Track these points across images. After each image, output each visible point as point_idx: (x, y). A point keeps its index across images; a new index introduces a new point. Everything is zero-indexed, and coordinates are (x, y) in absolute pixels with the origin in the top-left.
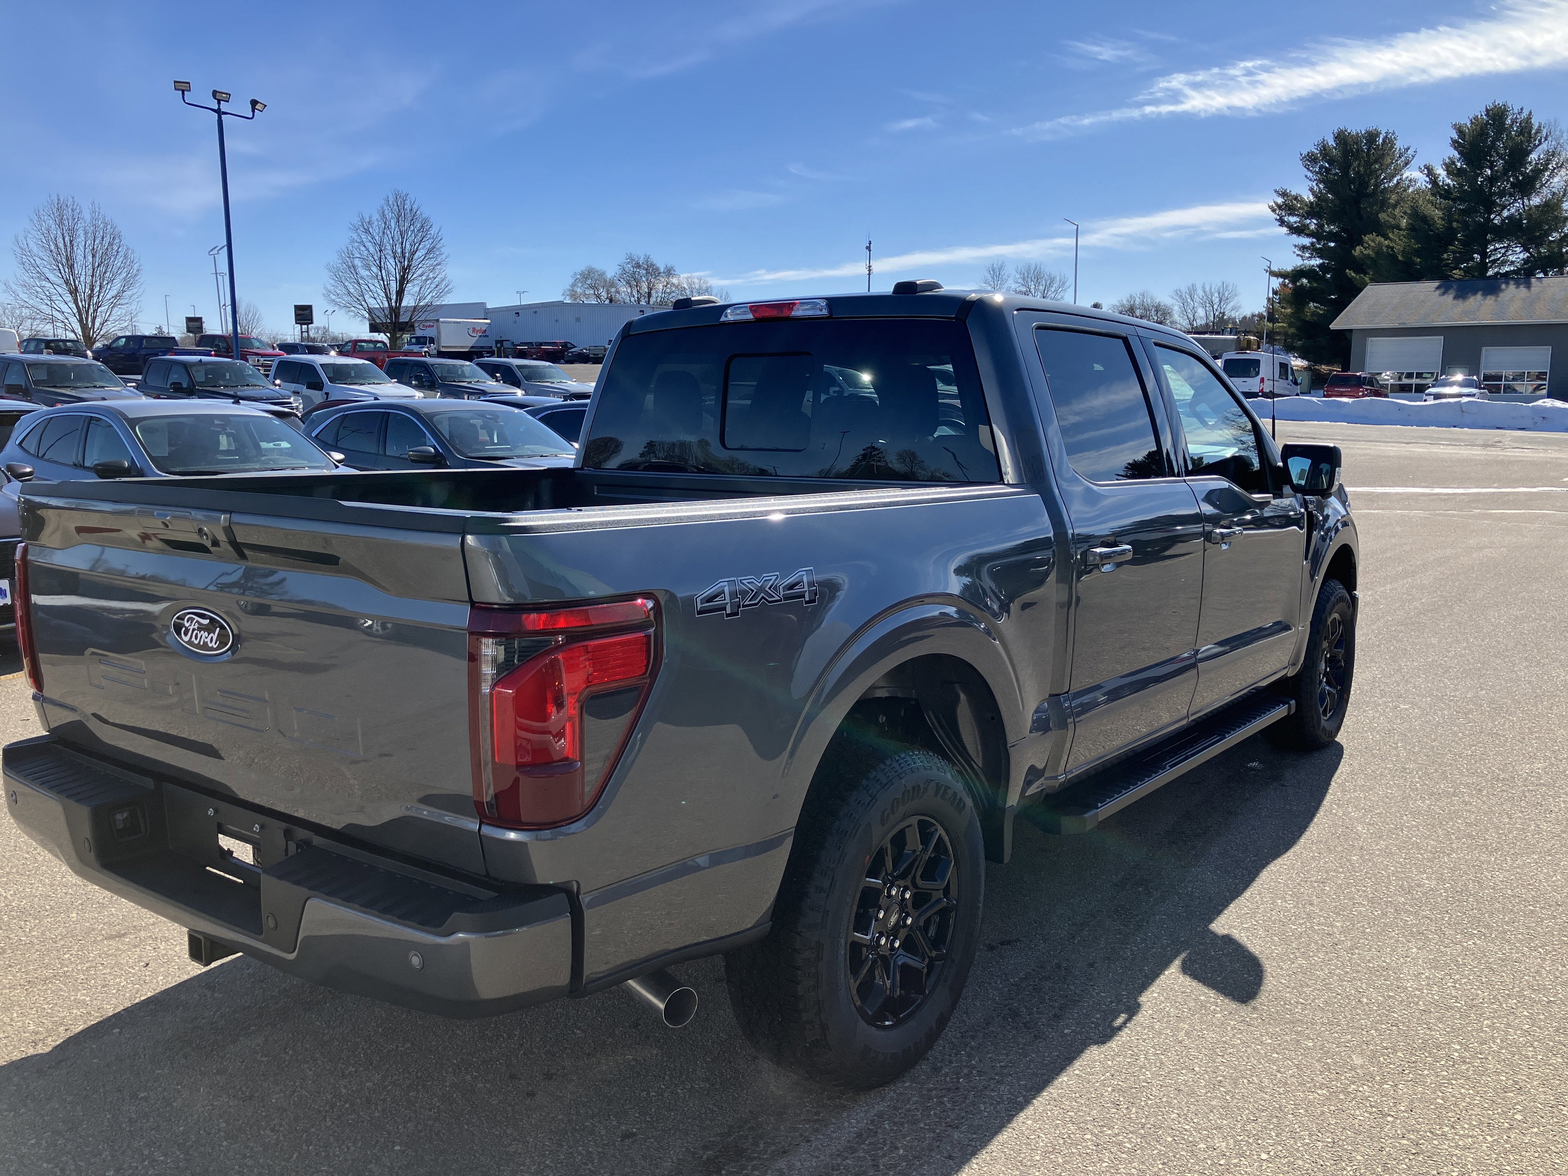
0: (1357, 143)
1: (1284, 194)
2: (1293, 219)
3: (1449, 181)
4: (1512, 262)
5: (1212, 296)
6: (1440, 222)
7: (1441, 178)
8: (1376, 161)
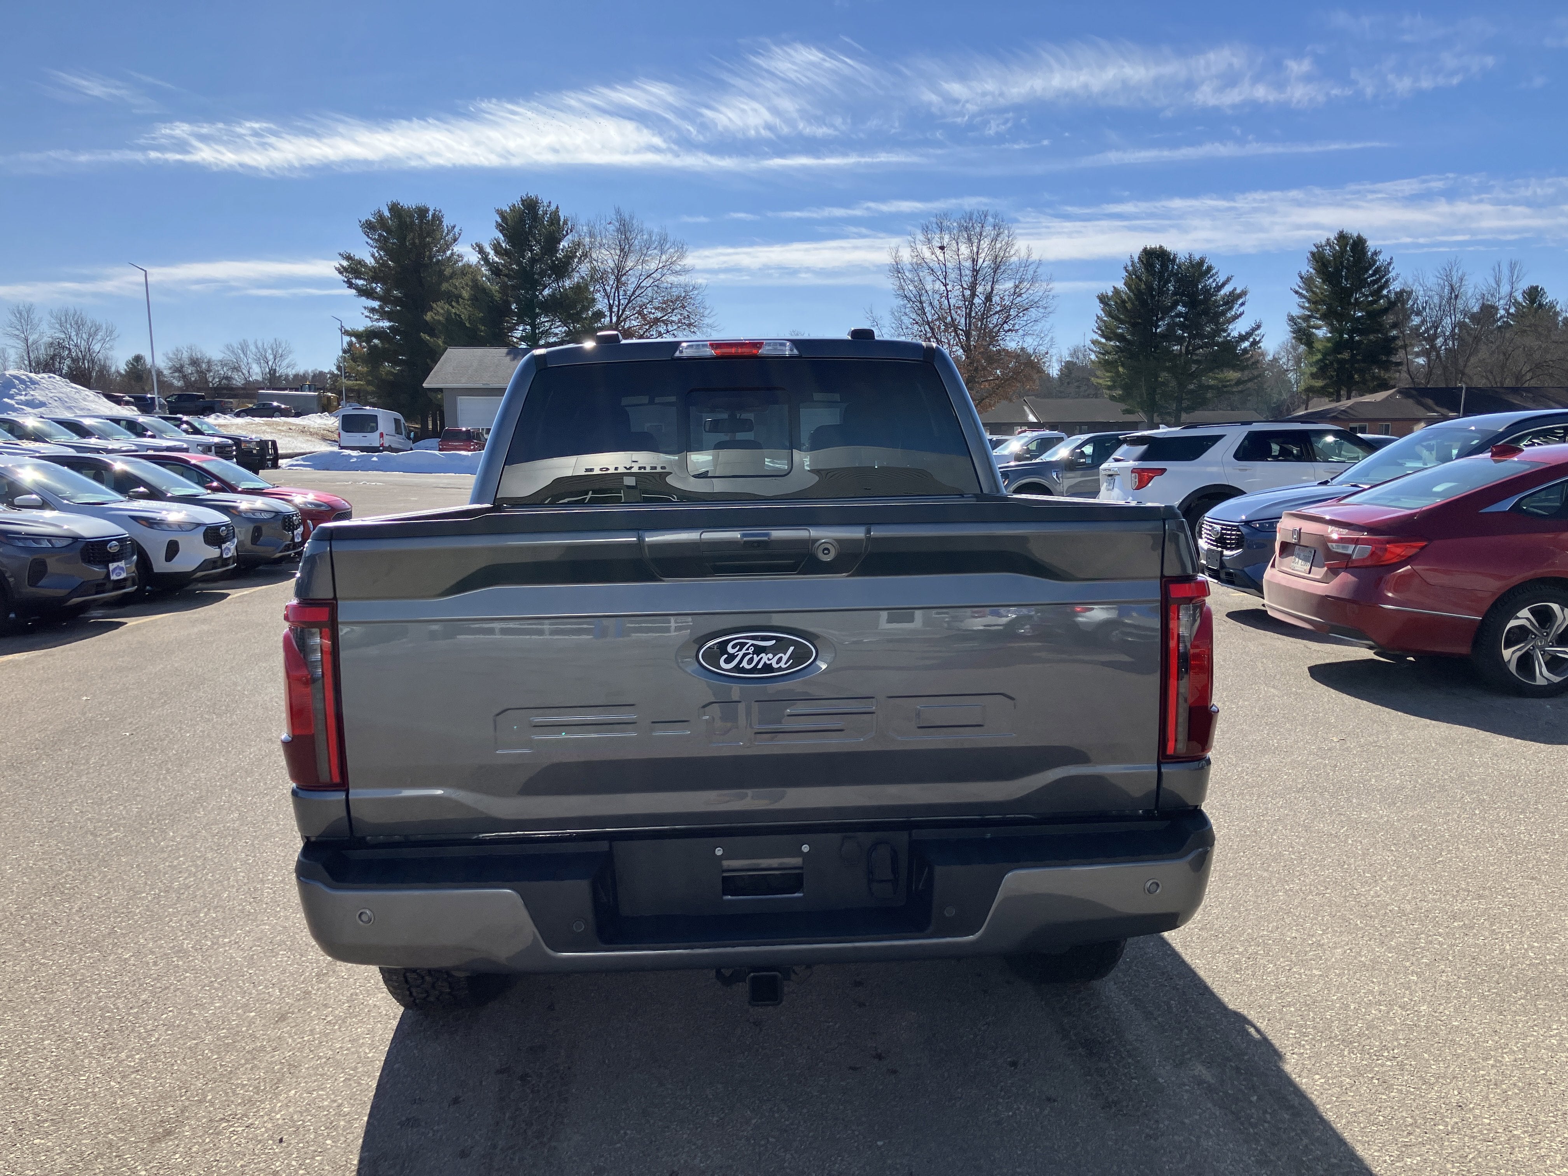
0: (410, 217)
1: (348, 258)
2: (360, 282)
3: (497, 259)
4: (556, 334)
5: (266, 352)
6: (497, 294)
7: (490, 256)
8: (428, 235)
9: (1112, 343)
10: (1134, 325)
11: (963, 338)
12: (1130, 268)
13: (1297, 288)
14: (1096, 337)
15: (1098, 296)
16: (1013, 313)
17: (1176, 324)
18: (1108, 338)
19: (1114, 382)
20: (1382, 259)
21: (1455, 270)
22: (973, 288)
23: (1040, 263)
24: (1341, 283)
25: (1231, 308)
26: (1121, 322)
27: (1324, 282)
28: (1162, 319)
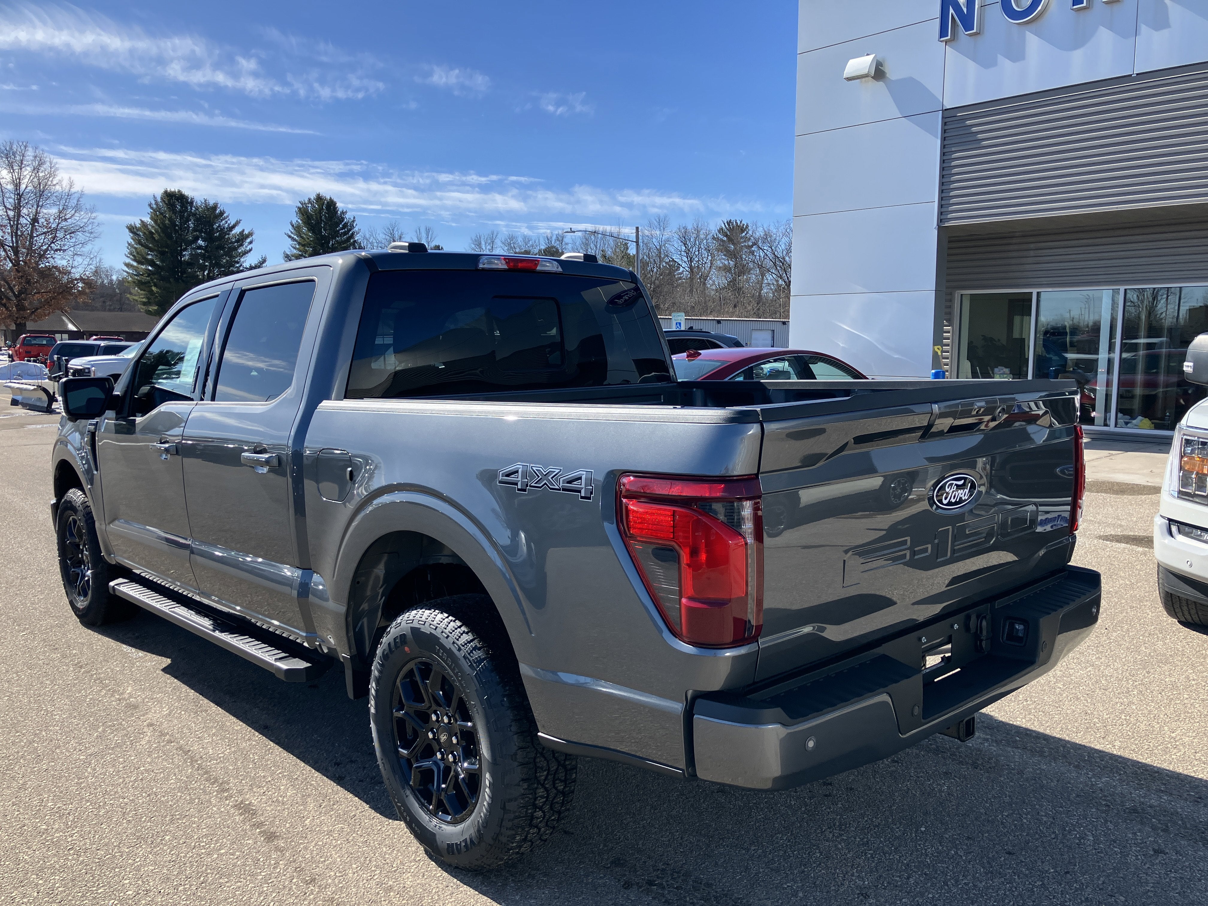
9: (143, 267)
10: (162, 253)
11: (11, 253)
12: (154, 206)
13: (290, 234)
14: (128, 261)
15: (127, 227)
16: (60, 235)
17: (198, 255)
18: (139, 262)
19: (148, 298)
20: (348, 216)
21: (395, 229)
22: (17, 208)
23: (82, 195)
24: (322, 232)
25: (242, 245)
26: (151, 249)
27: (309, 230)
28: (185, 250)
